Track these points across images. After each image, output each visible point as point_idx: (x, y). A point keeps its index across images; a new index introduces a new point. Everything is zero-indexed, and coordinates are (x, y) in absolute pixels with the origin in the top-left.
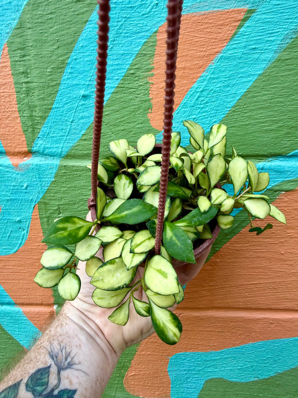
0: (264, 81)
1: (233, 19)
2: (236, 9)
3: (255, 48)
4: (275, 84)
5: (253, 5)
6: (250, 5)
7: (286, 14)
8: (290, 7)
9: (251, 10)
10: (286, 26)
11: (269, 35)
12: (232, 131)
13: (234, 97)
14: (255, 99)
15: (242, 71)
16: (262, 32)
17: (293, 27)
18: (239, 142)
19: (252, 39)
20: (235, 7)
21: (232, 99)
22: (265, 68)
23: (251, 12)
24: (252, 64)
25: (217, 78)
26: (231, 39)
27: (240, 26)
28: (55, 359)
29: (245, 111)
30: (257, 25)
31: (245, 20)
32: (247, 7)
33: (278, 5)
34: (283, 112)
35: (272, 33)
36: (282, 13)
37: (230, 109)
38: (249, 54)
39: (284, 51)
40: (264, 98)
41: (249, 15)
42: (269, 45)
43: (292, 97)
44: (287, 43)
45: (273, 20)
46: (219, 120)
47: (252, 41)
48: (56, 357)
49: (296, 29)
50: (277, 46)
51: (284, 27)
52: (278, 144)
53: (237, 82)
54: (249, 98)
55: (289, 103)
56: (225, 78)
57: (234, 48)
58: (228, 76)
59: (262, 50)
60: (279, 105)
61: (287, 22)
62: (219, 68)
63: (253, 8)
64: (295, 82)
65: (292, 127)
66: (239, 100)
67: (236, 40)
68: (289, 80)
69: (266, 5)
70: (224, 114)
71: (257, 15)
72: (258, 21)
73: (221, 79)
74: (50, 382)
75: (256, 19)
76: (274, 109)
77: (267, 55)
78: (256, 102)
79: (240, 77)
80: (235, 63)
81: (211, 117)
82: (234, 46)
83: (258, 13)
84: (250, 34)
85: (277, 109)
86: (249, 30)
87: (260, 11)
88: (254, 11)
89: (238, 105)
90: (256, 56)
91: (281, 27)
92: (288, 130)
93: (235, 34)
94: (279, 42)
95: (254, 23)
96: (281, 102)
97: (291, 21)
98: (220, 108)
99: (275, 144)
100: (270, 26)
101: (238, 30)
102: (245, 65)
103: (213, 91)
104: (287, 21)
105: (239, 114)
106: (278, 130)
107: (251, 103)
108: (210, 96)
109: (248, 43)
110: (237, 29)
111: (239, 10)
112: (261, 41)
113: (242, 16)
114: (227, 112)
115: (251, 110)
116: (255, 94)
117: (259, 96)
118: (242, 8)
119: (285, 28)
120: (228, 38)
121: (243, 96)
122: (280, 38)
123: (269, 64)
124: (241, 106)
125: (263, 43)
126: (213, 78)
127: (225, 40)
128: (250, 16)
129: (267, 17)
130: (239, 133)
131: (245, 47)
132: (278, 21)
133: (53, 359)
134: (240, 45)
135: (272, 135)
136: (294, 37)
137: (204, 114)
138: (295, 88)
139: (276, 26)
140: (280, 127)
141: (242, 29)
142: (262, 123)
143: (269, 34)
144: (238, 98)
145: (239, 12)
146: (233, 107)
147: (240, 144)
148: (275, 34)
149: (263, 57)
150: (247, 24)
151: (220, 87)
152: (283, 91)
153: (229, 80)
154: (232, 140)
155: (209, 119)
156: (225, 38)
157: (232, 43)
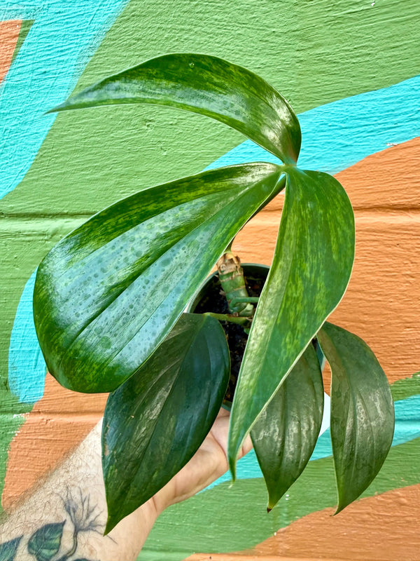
0: (69, 115)
1: (9, 35)
2: (7, 21)
3: (45, 72)
4: (83, 118)
5: (29, 15)
6: (24, 15)
7: (73, 25)
8: (75, 15)
9: (27, 21)
10: (78, 41)
11: (59, 54)
12: (47, 183)
13: (37, 138)
14: (64, 140)
15: (37, 102)
16: (50, 50)
17: (87, 42)
18: (60, 197)
19: (38, 60)
20: (6, 18)
21: (35, 141)
22: (66, 97)
23: (28, 24)
24: (48, 93)
25: (9, 113)
26: (12, 61)
27: (20, 44)
28: (72, 514)
29: (56, 156)
30: (40, 41)
31: (23, 35)
32: (20, 19)
33: (60, 12)
34: (105, 155)
35: (62, 51)
36: (67, 23)
37: (37, 153)
38: (41, 80)
39: (85, 73)
40: (76, 137)
41: (26, 29)
42: (62, 66)
43: (112, 135)
44: (86, 63)
45: (58, 33)
46: (27, 168)
47: (39, 62)
48: (74, 512)
49: (92, 44)
50: (74, 67)
51: (76, 41)
52: (110, 198)
53: (36, 118)
54: (56, 138)
55: (109, 143)
56: (19, 113)
57: (19, 74)
58: (21, 110)
59: (55, 74)
60: (97, 145)
61: (78, 35)
62: (7, 100)
63: (29, 19)
64: (110, 114)
65: (123, 175)
66: (44, 141)
67: (19, 62)
68: (101, 112)
69: (44, 13)
70: (30, 160)
71: (37, 28)
72: (40, 35)
73: (15, 115)
74: (62, 544)
75: (37, 33)
76: (92, 152)
77: (64, 80)
78: (67, 143)
79: (37, 111)
80: (25, 92)
81: (16, 165)
82: (19, 70)
83: (36, 25)
84: (35, 54)
85: (96, 151)
86: (32, 47)
87: (39, 23)
88: (31, 22)
89: (45, 149)
90: (50, 82)
91: (72, 42)
92: (118, 180)
93: (16, 54)
94: (75, 63)
95: (36, 38)
96: (98, 142)
97: (82, 33)
98: (23, 152)
99: (106, 198)
100: (57, 41)
101: (18, 49)
102: (40, 95)
103: (8, 131)
104: (77, 33)
105: (50, 160)
106: (105, 178)
107: (60, 145)
108: (7, 137)
109: (35, 66)
110: (17, 47)
111: (11, 23)
112: (51, 62)
113: (18, 31)
114: (34, 158)
115: (63, 154)
116: (62, 133)
117: (69, 135)
118: (16, 19)
119: (77, 44)
120: (9, 60)
121: (47, 136)
122: (75, 57)
123: (70, 92)
124: (49, 149)
125: (55, 64)
126: (3, 114)
127: (5, 63)
128: (28, 31)
129: (50, 30)
130: (56, 185)
131: (33, 71)
132: (65, 35)
133: (70, 514)
134: (25, 68)
135: (99, 186)
136: (91, 54)
137: (6, 161)
138: (111, 123)
139: (65, 41)
140: (107, 175)
141: (23, 48)
142: (82, 171)
143: (58, 52)
144: (42, 139)
145: (13, 25)
146: (39, 150)
147: (61, 199)
148: (67, 52)
149: (58, 83)
150: (27, 40)
151: (16, 125)
152: (97, 127)
153: (26, 115)
154: (50, 194)
155: (14, 167)
156: (4, 61)
157: (15, 66)
